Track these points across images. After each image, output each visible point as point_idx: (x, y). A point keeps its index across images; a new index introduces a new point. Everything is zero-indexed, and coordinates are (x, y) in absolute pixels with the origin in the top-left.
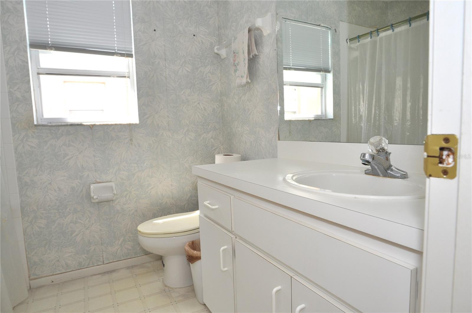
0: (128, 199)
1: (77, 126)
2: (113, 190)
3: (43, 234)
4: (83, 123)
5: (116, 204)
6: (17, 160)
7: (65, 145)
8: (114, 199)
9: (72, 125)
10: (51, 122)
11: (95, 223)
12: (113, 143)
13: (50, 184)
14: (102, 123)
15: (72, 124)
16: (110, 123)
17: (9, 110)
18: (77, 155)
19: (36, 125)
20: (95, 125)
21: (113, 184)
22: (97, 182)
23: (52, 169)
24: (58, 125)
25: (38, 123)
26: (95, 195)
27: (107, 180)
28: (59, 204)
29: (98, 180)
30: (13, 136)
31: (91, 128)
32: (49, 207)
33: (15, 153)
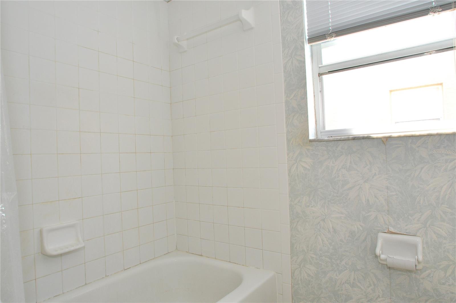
0: (450, 276)
1: (362, 140)
2: (417, 254)
3: (312, 285)
4: (371, 135)
5: (424, 278)
6: (290, 184)
7: (344, 168)
8: (420, 267)
9: (355, 139)
10: (332, 136)
11: (382, 297)
12: (422, 168)
13: (324, 220)
14: (402, 134)
15: (356, 137)
16: (417, 133)
17: (285, 122)
18: (361, 185)
19: (311, 141)
20: (390, 137)
21: (418, 240)
22: (389, 232)
23: (327, 201)
24: (337, 138)
25: (317, 138)
26: (382, 254)
27: (408, 231)
28: (333, 251)
29: (392, 229)
30: (288, 154)
31: (385, 143)
32: (321, 252)
33: (289, 175)
